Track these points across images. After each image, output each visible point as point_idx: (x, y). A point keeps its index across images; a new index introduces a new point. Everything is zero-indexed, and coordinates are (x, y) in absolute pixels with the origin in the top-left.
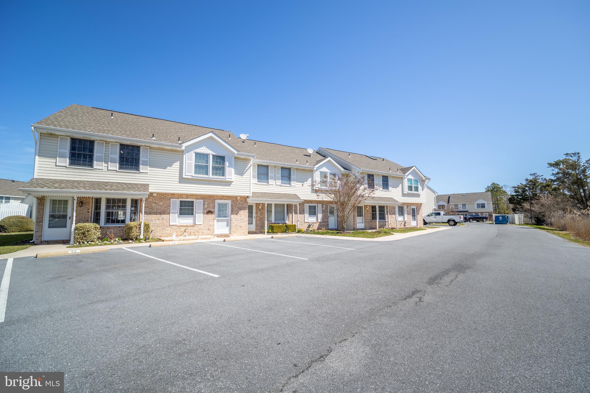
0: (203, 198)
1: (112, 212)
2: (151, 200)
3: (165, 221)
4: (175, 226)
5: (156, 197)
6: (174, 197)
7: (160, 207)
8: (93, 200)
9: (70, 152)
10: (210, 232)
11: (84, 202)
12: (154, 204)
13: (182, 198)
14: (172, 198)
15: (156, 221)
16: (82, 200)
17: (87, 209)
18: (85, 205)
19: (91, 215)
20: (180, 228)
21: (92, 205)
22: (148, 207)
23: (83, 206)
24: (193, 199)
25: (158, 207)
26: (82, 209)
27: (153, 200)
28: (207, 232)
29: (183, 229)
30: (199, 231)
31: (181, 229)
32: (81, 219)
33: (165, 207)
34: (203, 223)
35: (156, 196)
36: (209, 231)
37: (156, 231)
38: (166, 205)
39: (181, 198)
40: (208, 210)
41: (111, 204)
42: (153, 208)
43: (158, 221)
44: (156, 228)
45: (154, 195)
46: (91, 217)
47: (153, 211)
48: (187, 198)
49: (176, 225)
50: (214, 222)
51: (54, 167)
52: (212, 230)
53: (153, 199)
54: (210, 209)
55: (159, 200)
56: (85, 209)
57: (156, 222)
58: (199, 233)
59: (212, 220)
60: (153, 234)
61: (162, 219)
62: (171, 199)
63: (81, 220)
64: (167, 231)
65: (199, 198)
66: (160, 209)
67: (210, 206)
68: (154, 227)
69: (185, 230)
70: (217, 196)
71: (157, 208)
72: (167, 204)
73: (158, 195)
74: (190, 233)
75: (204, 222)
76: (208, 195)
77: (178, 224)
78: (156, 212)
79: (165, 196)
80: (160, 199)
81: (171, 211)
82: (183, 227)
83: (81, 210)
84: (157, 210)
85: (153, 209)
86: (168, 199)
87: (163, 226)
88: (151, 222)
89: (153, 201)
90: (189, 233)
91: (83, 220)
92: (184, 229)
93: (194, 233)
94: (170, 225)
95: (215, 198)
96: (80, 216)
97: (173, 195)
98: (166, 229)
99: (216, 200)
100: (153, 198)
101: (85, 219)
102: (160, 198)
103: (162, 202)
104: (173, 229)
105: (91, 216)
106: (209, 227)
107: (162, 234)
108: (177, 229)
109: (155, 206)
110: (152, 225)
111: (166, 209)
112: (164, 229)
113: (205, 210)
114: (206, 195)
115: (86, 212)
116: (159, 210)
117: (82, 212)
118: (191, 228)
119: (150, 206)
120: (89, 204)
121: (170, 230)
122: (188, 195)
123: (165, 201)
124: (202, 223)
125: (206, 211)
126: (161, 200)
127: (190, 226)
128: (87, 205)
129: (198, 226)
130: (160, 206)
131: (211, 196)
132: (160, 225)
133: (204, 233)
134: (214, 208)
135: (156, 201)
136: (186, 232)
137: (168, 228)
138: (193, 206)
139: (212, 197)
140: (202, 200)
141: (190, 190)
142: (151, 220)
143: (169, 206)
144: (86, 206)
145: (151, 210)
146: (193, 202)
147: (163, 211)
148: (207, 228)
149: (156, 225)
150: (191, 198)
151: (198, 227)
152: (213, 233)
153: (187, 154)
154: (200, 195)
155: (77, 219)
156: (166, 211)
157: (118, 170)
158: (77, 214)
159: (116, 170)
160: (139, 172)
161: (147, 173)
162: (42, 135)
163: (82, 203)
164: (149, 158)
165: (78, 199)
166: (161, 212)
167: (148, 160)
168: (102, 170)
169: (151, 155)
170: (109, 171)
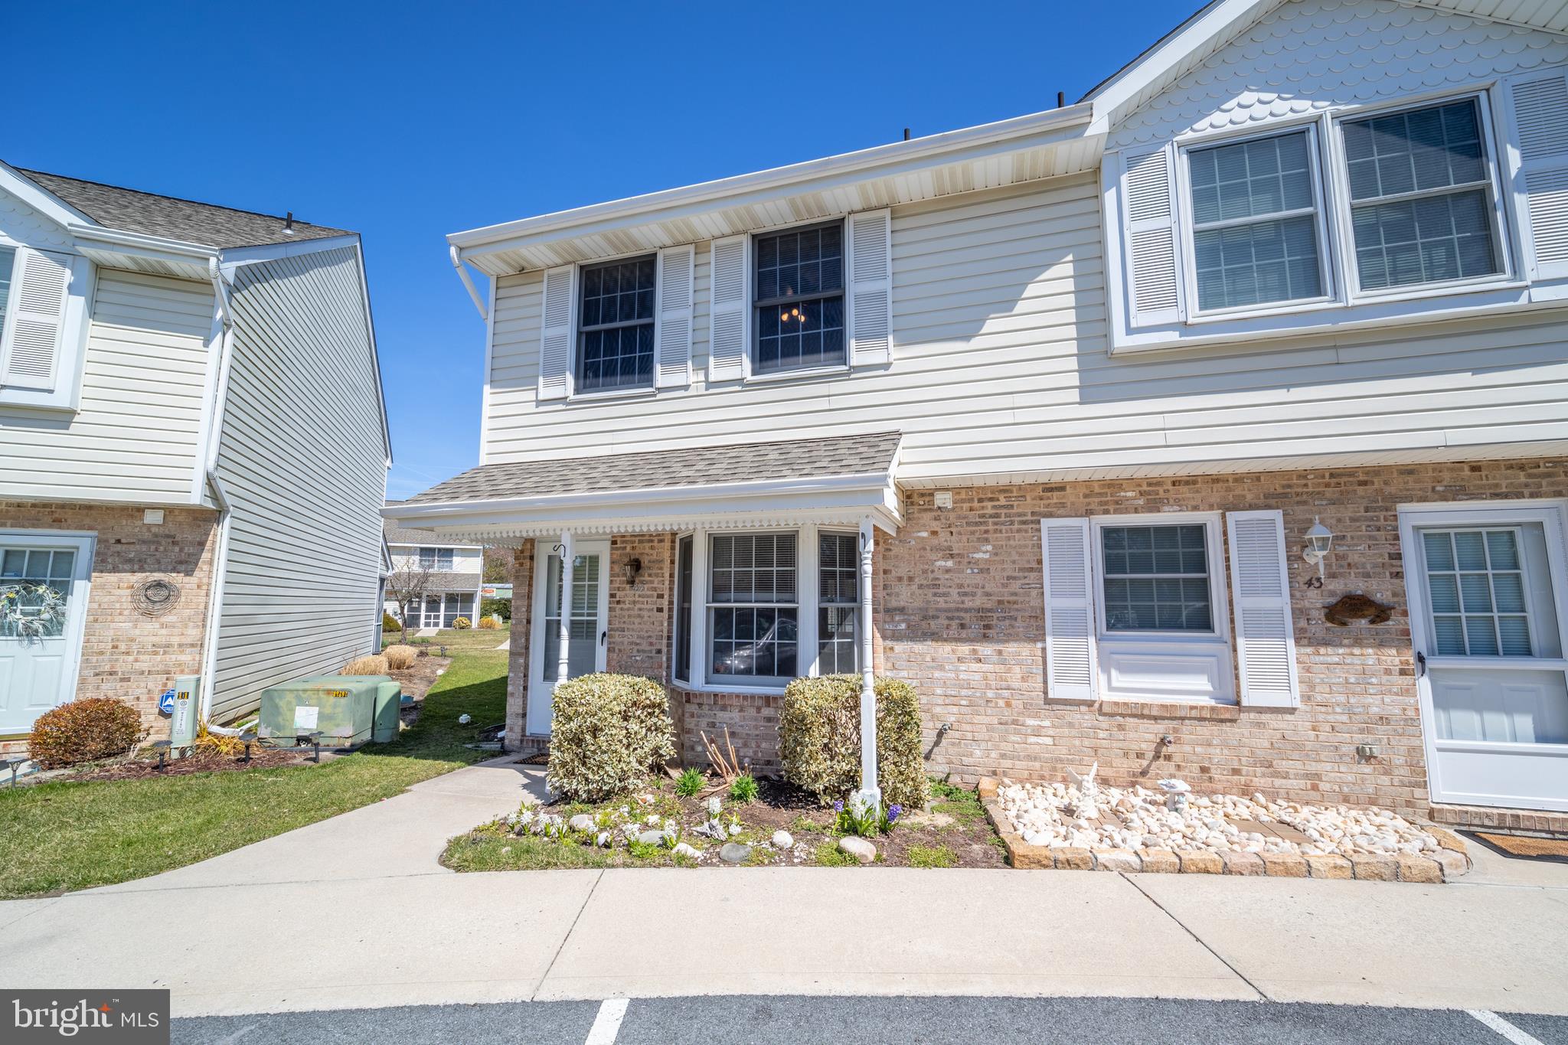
0: (1285, 495)
1: (760, 610)
2: (925, 534)
3: (1017, 669)
4: (1083, 708)
5: (952, 516)
6: (1063, 505)
7: (978, 579)
8: (673, 548)
9: (579, 334)
10: (1385, 780)
11: (645, 561)
12: (944, 558)
13: (1116, 512)
14: (1050, 515)
15: (963, 667)
16: (636, 554)
17: (655, 594)
18: (650, 575)
19: (670, 624)
20: (1121, 728)
21: (672, 575)
22: (911, 579)
23: (642, 582)
24: (1195, 508)
25: (969, 577)
26: (639, 596)
27: (934, 533)
28: (1350, 778)
29: (1145, 735)
30: (1282, 765)
31: (1131, 735)
32: (637, 644)
33: (1009, 578)
34: (1307, 698)
35: (950, 505)
36: (1367, 769)
37: (969, 736)
38: (1014, 562)
39: (1111, 508)
40: (1339, 587)
41: (733, 569)
42: (937, 586)
43: (975, 666)
44: (964, 710)
45: (943, 500)
46: (669, 638)
47: (943, 605)
48: (1154, 506)
49: (1090, 704)
50: (1409, 691)
51: (532, 407)
52: (1402, 760)
53: (935, 526)
54: (1357, 586)
55: (973, 533)
56: (648, 597)
57: (961, 677)
58: (1277, 775)
59: (1388, 672)
60: (951, 750)
61: (995, 658)
62: (1046, 523)
63: (636, 648)
64: (1032, 739)
65: (1249, 497)
66: (979, 592)
67: (1353, 558)
68: (955, 709)
69: (1163, 742)
70: (1408, 471)
71: (961, 586)
72: (1021, 554)
73: (963, 501)
74: (1204, 770)
75: (1312, 687)
76: (1319, 473)
77: (1106, 696)
78: (958, 610)
79: (1003, 502)
80: (977, 524)
81: (1051, 603)
82: (1142, 716)
83: (634, 602)
84: (965, 594)
85: (940, 591)
86: (1024, 523)
87: (1008, 705)
88: (937, 674)
89: (935, 541)
90: (1195, 768)
91: (644, 651)
92: (1151, 737)
93: (1236, 772)
94: (1048, 701)
95: (1389, 490)
97: (1055, 494)
98: (1030, 722)
99: (1402, 507)
100: (936, 519)
101: (651, 644)
102: (973, 517)
103: (987, 540)
104: (1071, 725)
105: (670, 631)
106: (1369, 738)
107: (1003, 756)
108: (1102, 734)
109: (948, 571)
110: (939, 691)
111: (1015, 586)
112: (1015, 722)
113: (1312, 593)
114: (1303, 475)
115: (652, 609)
116: (974, 594)
117: (640, 609)
118: (1206, 730)
119: (925, 572)
120: (661, 569)
121: (1051, 732)
122: (1159, 484)
123: (1009, 538)
124: (1291, 698)
125: (1316, 600)
126: (983, 528)
127: (1194, 713)
128: (657, 575)
129: (1265, 717)
130: (981, 571)
131: (1350, 472)
132: (990, 694)
133: (1322, 786)
134: (1399, 575)
135: (954, 538)
136: (1168, 758)
137: (1036, 716)
138: (1200, 563)
139: (1364, 483)
140: (1277, 515)
141: (1174, 437)
142: (933, 660)
143: (1031, 570)
144: (652, 582)
145: (930, 597)
146: (1197, 533)
147: (1000, 602)
148: (1349, 741)
149: (964, 692)
150: (1181, 504)
151: (1259, 725)
152: (1418, 792)
153: (1124, 179)
154: (1257, 477)
155: (623, 643)
156: (1015, 603)
157: (750, 378)
158: (624, 622)
159: (740, 381)
160: (844, 368)
161: (886, 366)
162: (501, 284)
163: (636, 565)
164: (889, 271)
165: (625, 548)
166: (989, 606)
167: (886, 285)
168: (686, 387)
169: (901, 252)
170: (711, 391)
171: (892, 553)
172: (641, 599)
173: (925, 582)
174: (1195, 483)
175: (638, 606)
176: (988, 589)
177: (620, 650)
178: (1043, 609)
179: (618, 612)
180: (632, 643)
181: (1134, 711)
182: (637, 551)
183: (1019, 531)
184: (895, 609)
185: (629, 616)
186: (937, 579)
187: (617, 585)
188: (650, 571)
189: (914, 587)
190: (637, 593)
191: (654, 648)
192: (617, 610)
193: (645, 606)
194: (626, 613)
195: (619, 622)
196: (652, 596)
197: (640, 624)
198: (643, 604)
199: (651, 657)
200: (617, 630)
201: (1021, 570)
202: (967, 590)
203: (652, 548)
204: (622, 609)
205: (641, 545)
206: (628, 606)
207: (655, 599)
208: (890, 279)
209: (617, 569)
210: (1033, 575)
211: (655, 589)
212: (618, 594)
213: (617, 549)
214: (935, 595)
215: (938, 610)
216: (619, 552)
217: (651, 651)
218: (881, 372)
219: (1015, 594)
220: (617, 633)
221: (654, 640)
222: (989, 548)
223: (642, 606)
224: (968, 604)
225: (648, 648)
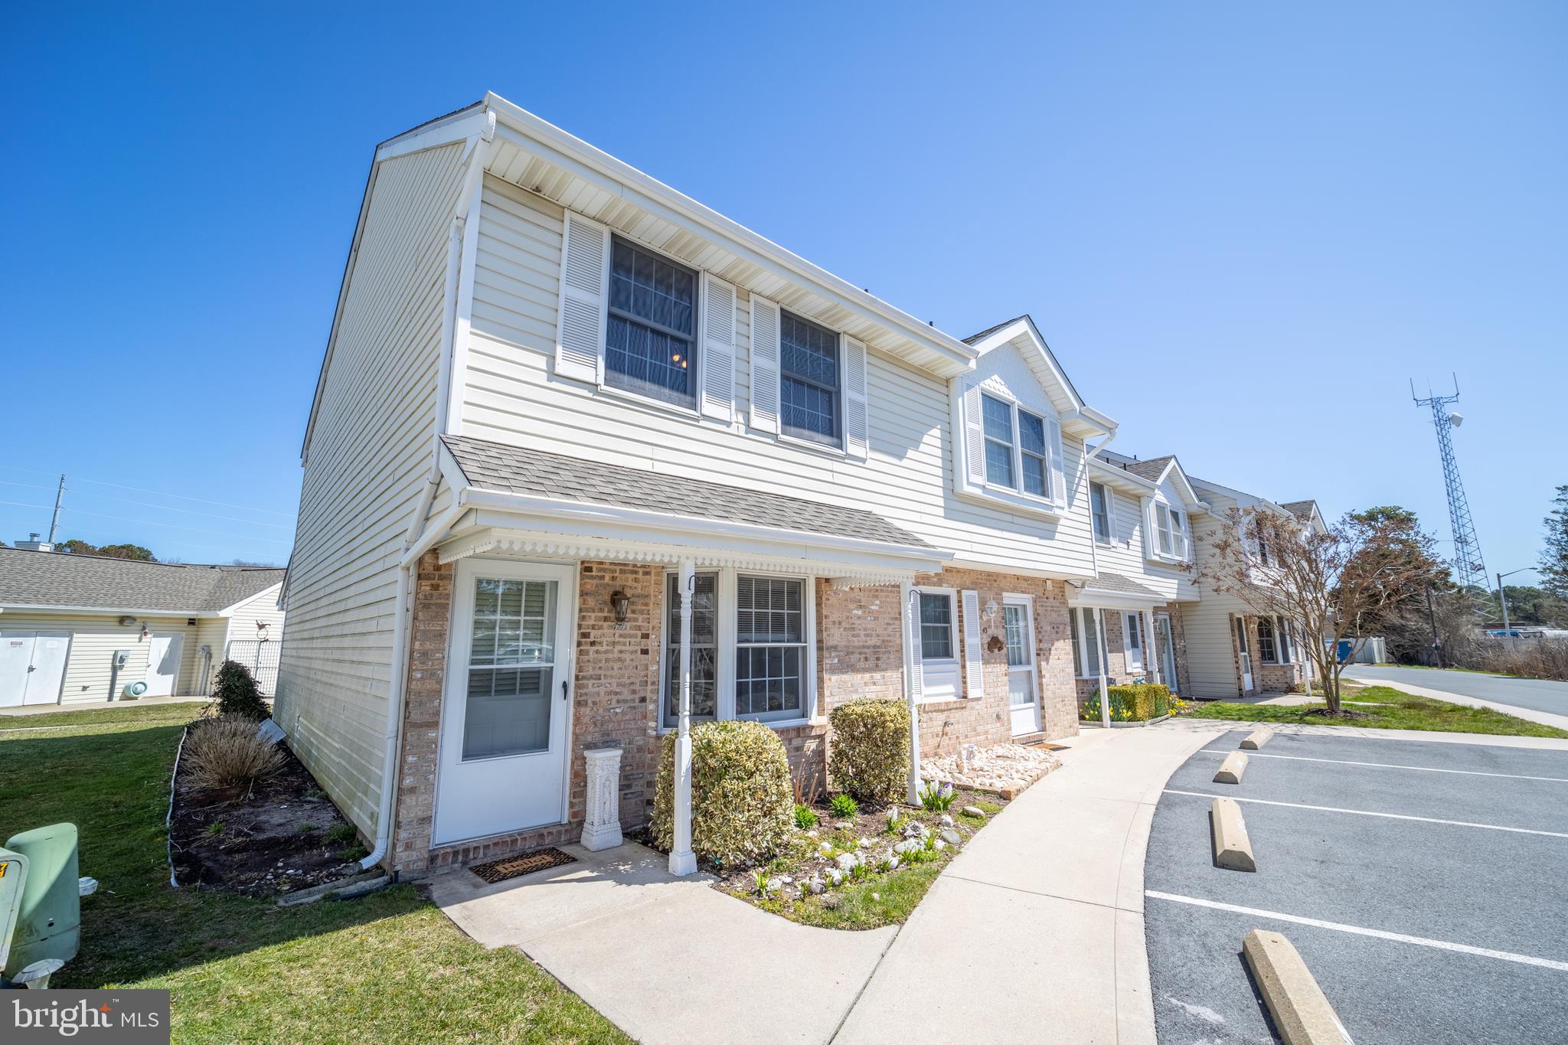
0: (979, 583)
7: (874, 624)
8: (660, 583)
10: (1003, 729)
13: (925, 584)
15: (869, 690)
17: (639, 633)
18: (633, 612)
19: (657, 667)
20: (931, 720)
21: (659, 614)
22: (840, 623)
23: (625, 620)
24: (952, 586)
25: (869, 623)
26: (621, 636)
28: (995, 730)
29: (939, 721)
30: (979, 729)
31: (935, 723)
32: (616, 693)
33: (887, 624)
36: (1000, 725)
38: (889, 613)
39: (924, 581)
40: (991, 632)
42: (853, 629)
46: (656, 683)
47: (856, 644)
48: (940, 583)
49: (921, 706)
50: (1007, 684)
52: (1006, 718)
54: (995, 632)
56: (631, 636)
58: (977, 734)
59: (1003, 674)
63: (615, 698)
65: (967, 582)
66: (874, 633)
67: (994, 618)
69: (944, 725)
70: (1004, 575)
71: (866, 629)
72: (892, 608)
74: (957, 738)
75: (986, 685)
76: (985, 571)
77: (924, 701)
78: (864, 647)
82: (938, 711)
83: (614, 643)
90: (955, 738)
91: (625, 701)
92: (940, 723)
93: (966, 736)
95: (1001, 583)
96: (612, 677)
99: (1005, 593)
101: (634, 692)
103: (877, 597)
106: (1000, 709)
113: (985, 637)
114: (982, 571)
115: (636, 652)
117: (621, 652)
118: (958, 715)
119: (847, 618)
120: (647, 605)
123: (887, 597)
124: (981, 692)
125: (986, 641)
127: (954, 706)
128: (642, 612)
129: (974, 704)
131: (991, 572)
133: (989, 737)
136: (947, 735)
138: (948, 618)
139: (994, 580)
140: (976, 593)
143: (896, 619)
144: (636, 620)
145: (851, 639)
146: (947, 599)
147: (883, 641)
148: (994, 713)
150: (943, 583)
151: (973, 709)
154: (968, 572)
155: (598, 694)
156: (890, 641)
157: (780, 435)
158: (600, 668)
159: (772, 435)
160: (843, 453)
163: (616, 598)
165: (603, 577)
166: (878, 644)
167: (865, 400)
168: (726, 423)
171: (829, 602)
172: (621, 639)
173: (848, 626)
174: (951, 571)
175: (618, 648)
176: (878, 632)
177: (594, 703)
178: (901, 646)
179: (592, 656)
180: (610, 693)
181: (937, 708)
182: (618, 583)
183: (891, 592)
184: (832, 647)
185: (607, 660)
186: (854, 624)
187: (592, 622)
188: (634, 607)
189: (842, 629)
190: (618, 632)
191: (637, 697)
192: (591, 653)
193: (627, 648)
194: (603, 657)
195: (594, 668)
196: (636, 636)
197: (621, 668)
198: (625, 645)
199: (634, 708)
200: (591, 677)
201: (892, 619)
202: (869, 632)
203: (636, 580)
204: (597, 652)
205: (624, 576)
206: (605, 648)
207: (639, 639)
209: (591, 602)
210: (897, 622)
211: (639, 628)
212: (593, 633)
213: (592, 577)
214: (853, 636)
215: (854, 647)
216: (595, 582)
217: (633, 701)
218: (863, 464)
219: (889, 635)
220: (591, 682)
221: (637, 687)
222: (878, 602)
223: (623, 648)
224: (870, 643)
225: (630, 697)
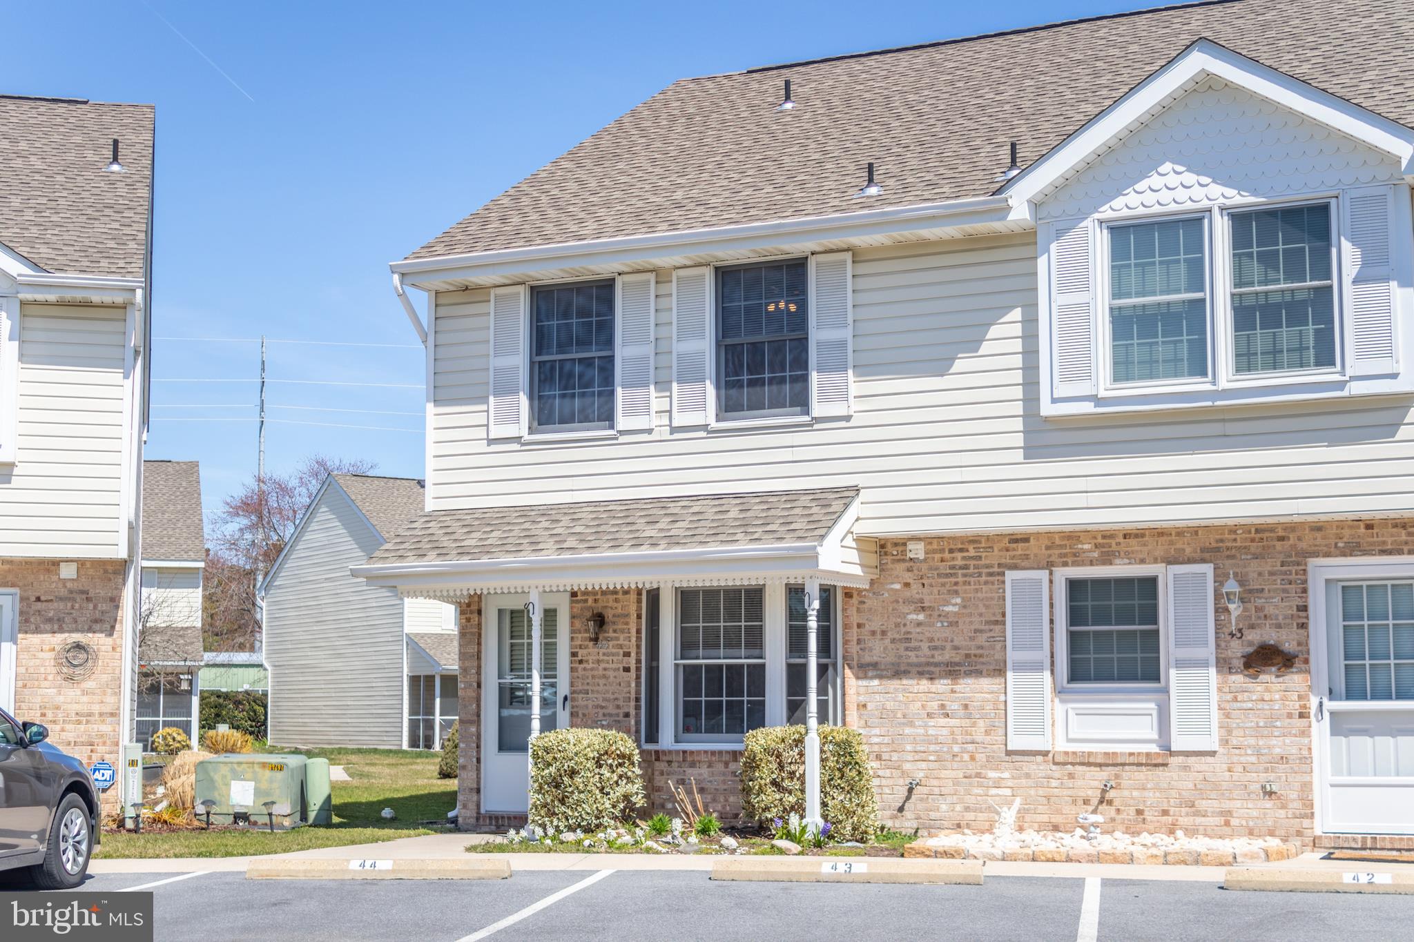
0: (1217, 550)
1: (729, 667)
2: (897, 586)
3: (981, 723)
4: (1040, 758)
5: (924, 567)
6: (1026, 557)
7: (948, 633)
8: (639, 601)
9: (532, 363)
10: (1282, 813)
11: (609, 615)
12: (916, 611)
13: (1075, 564)
14: (1015, 567)
15: (932, 722)
16: (599, 607)
17: (621, 652)
18: (615, 631)
19: (638, 684)
20: (1071, 776)
21: (639, 631)
22: (884, 633)
23: (607, 639)
24: (1142, 561)
25: (939, 630)
26: (604, 654)
27: (907, 585)
28: (1255, 813)
29: (1091, 781)
30: (1202, 804)
31: (1079, 783)
32: (602, 707)
33: (976, 631)
34: (1225, 742)
35: (921, 556)
36: (1268, 804)
37: (936, 791)
38: (981, 615)
39: (1069, 560)
40: (1255, 637)
41: (700, 625)
42: (908, 640)
43: (943, 721)
44: (932, 765)
45: (917, 551)
46: (638, 700)
47: (914, 660)
48: (1107, 559)
49: (1045, 754)
50: (1305, 733)
51: (482, 446)
52: (1294, 795)
53: (908, 577)
54: (1268, 635)
55: (943, 585)
56: (613, 655)
57: (931, 732)
58: (1197, 814)
59: (1290, 716)
60: (920, 806)
61: (962, 713)
62: (1010, 575)
63: (601, 712)
64: (993, 791)
65: (1188, 550)
66: (949, 645)
67: (1270, 610)
68: (924, 765)
69: (1104, 791)
70: (1318, 528)
71: (931, 640)
72: (987, 607)
73: (934, 551)
74: (1139, 812)
75: (1230, 732)
76: (1246, 528)
77: (1061, 746)
78: (928, 664)
79: (972, 553)
80: (947, 575)
81: (1012, 656)
82: (1089, 764)
83: (598, 662)
84: (935, 648)
85: (912, 645)
86: (991, 574)
87: (973, 758)
88: (908, 731)
89: (907, 594)
90: (1132, 811)
91: (610, 715)
92: (1096, 784)
93: (1165, 813)
94: (1009, 753)
95: (1303, 545)
96: (598, 692)
97: (1021, 545)
98: (992, 774)
99: (1313, 562)
100: (909, 570)
101: (618, 707)
102: (946, 571)
103: (956, 592)
104: (1028, 776)
105: (638, 692)
106: (1272, 776)
107: (967, 809)
108: (1054, 783)
109: (919, 624)
110: (909, 748)
111: (982, 639)
112: (978, 775)
113: (1235, 643)
114: (1233, 530)
115: (619, 669)
116: (943, 648)
117: (605, 669)
118: (1142, 775)
119: (897, 625)
120: (627, 624)
121: (1010, 784)
122: (1112, 536)
123: (977, 591)
124: (1212, 743)
125: (1237, 649)
126: (953, 580)
127: (1131, 760)
128: (622, 631)
129: (1192, 760)
130: (951, 624)
131: (1270, 529)
132: (956, 749)
133: (1234, 822)
134: (1303, 626)
135: (926, 590)
136: (1110, 803)
137: (997, 769)
138: (1151, 615)
139: (1281, 539)
140: (1208, 569)
142: (904, 716)
143: (996, 623)
144: (617, 639)
145: (903, 653)
146: (1149, 585)
147: (967, 656)
148: (1257, 779)
149: (932, 748)
150: (1131, 558)
151: (1186, 768)
152: (1306, 823)
153: (1051, 249)
154: (1195, 531)
155: (587, 706)
156: (981, 656)
157: (714, 425)
158: (588, 684)
159: (704, 427)
160: (806, 419)
161: (848, 418)
162: (441, 301)
163: (600, 620)
164: (850, 321)
165: (586, 601)
166: (957, 660)
167: (847, 333)
168: (650, 431)
169: (863, 298)
170: (676, 436)
171: (865, 606)
172: (606, 658)
173: (897, 636)
174: (1143, 536)
175: (603, 665)
176: (956, 643)
177: (584, 715)
178: (1005, 662)
179: (581, 673)
180: (597, 707)
181: (1082, 760)
182: (600, 604)
183: (986, 583)
184: (869, 665)
185: (593, 677)
186: (909, 633)
187: (579, 643)
188: (615, 627)
189: (887, 641)
190: (602, 651)
191: (621, 712)
192: (580, 670)
193: (611, 666)
194: (589, 673)
195: (583, 684)
196: (618, 654)
197: (605, 685)
198: (608, 663)
199: (619, 721)
200: (580, 692)
201: (987, 623)
202: (937, 643)
203: (616, 600)
204: (585, 669)
205: (605, 598)
206: (591, 665)
207: (621, 657)
208: (850, 328)
209: (578, 624)
210: (997, 628)
211: (621, 647)
212: (581, 652)
213: (578, 602)
214: (907, 649)
215: (909, 664)
216: (579, 605)
217: (618, 715)
218: (843, 424)
219: (981, 647)
220: (581, 696)
221: (620, 703)
222: (959, 600)
223: (607, 666)
224: (938, 659)
225: (615, 711)
